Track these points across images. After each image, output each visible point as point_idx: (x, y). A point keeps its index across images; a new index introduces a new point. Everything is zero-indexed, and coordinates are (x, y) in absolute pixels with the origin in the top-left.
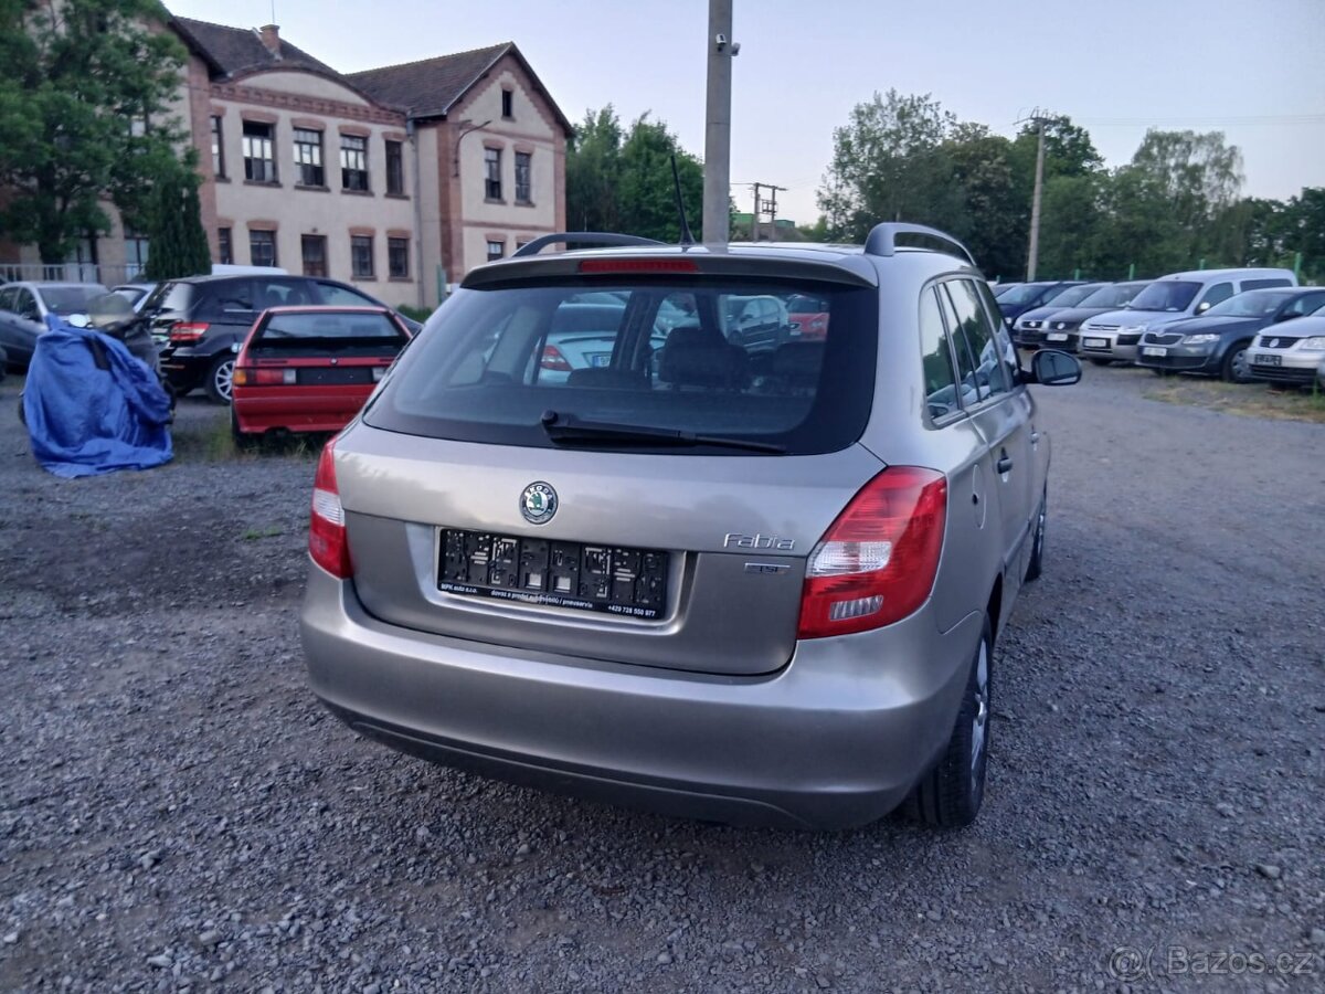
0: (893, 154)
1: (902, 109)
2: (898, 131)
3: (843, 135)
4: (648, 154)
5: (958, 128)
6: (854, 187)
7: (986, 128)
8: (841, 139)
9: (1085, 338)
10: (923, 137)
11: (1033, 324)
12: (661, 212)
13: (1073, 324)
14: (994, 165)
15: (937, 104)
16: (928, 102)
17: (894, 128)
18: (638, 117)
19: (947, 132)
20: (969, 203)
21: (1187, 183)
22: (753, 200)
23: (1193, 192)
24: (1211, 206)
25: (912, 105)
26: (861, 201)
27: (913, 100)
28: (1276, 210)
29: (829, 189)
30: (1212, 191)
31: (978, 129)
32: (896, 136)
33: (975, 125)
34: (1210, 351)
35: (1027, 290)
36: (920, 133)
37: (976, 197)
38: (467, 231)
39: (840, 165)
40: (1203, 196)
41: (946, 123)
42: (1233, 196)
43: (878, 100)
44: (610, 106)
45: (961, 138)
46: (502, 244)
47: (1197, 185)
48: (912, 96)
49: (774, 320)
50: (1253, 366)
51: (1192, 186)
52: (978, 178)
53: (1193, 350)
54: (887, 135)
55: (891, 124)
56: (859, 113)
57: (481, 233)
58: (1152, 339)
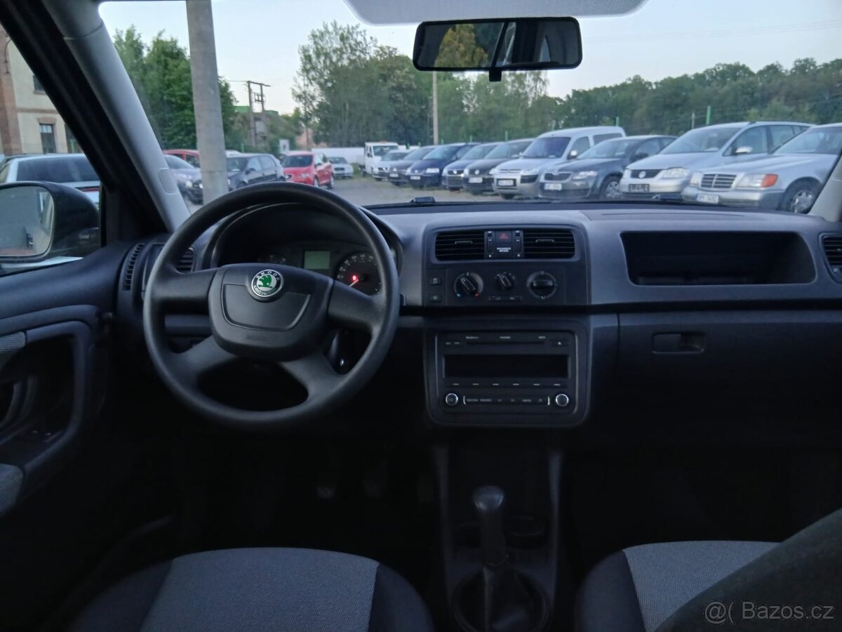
0: (340, 64)
1: (342, 35)
2: (341, 49)
3: (305, 50)
4: (165, 61)
5: (379, 49)
6: (316, 86)
7: (396, 49)
8: (304, 53)
9: (498, 180)
10: (358, 53)
11: (455, 172)
12: (179, 101)
13: (485, 170)
14: (404, 74)
15: (365, 31)
16: (359, 30)
17: (338, 46)
18: (156, 35)
19: (372, 52)
20: (390, 98)
21: (517, 85)
22: (247, 93)
23: (520, 90)
24: (531, 99)
25: (349, 32)
26: (321, 96)
27: (348, 29)
28: (559, 103)
29: (299, 87)
30: (531, 90)
31: (391, 50)
32: (340, 52)
33: (388, 48)
34: (591, 184)
35: (446, 150)
36: (356, 50)
37: (395, 95)
38: (20, 116)
39: (306, 71)
40: (526, 93)
41: (371, 45)
42: (543, 93)
43: (326, 27)
44: (133, 26)
45: (381, 56)
46: (52, 125)
47: (522, 86)
48: (348, 26)
49: (273, 172)
50: (627, 193)
51: (519, 87)
52: (394, 82)
53: (578, 184)
54: (335, 51)
55: (337, 44)
56: (314, 36)
57: (33, 117)
58: (549, 177)
